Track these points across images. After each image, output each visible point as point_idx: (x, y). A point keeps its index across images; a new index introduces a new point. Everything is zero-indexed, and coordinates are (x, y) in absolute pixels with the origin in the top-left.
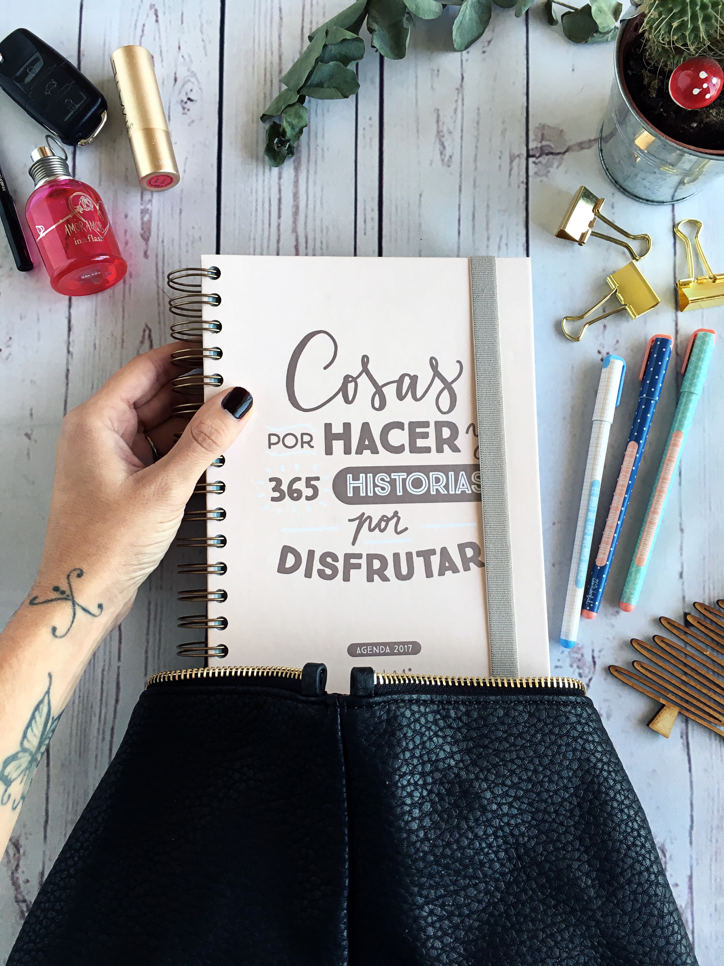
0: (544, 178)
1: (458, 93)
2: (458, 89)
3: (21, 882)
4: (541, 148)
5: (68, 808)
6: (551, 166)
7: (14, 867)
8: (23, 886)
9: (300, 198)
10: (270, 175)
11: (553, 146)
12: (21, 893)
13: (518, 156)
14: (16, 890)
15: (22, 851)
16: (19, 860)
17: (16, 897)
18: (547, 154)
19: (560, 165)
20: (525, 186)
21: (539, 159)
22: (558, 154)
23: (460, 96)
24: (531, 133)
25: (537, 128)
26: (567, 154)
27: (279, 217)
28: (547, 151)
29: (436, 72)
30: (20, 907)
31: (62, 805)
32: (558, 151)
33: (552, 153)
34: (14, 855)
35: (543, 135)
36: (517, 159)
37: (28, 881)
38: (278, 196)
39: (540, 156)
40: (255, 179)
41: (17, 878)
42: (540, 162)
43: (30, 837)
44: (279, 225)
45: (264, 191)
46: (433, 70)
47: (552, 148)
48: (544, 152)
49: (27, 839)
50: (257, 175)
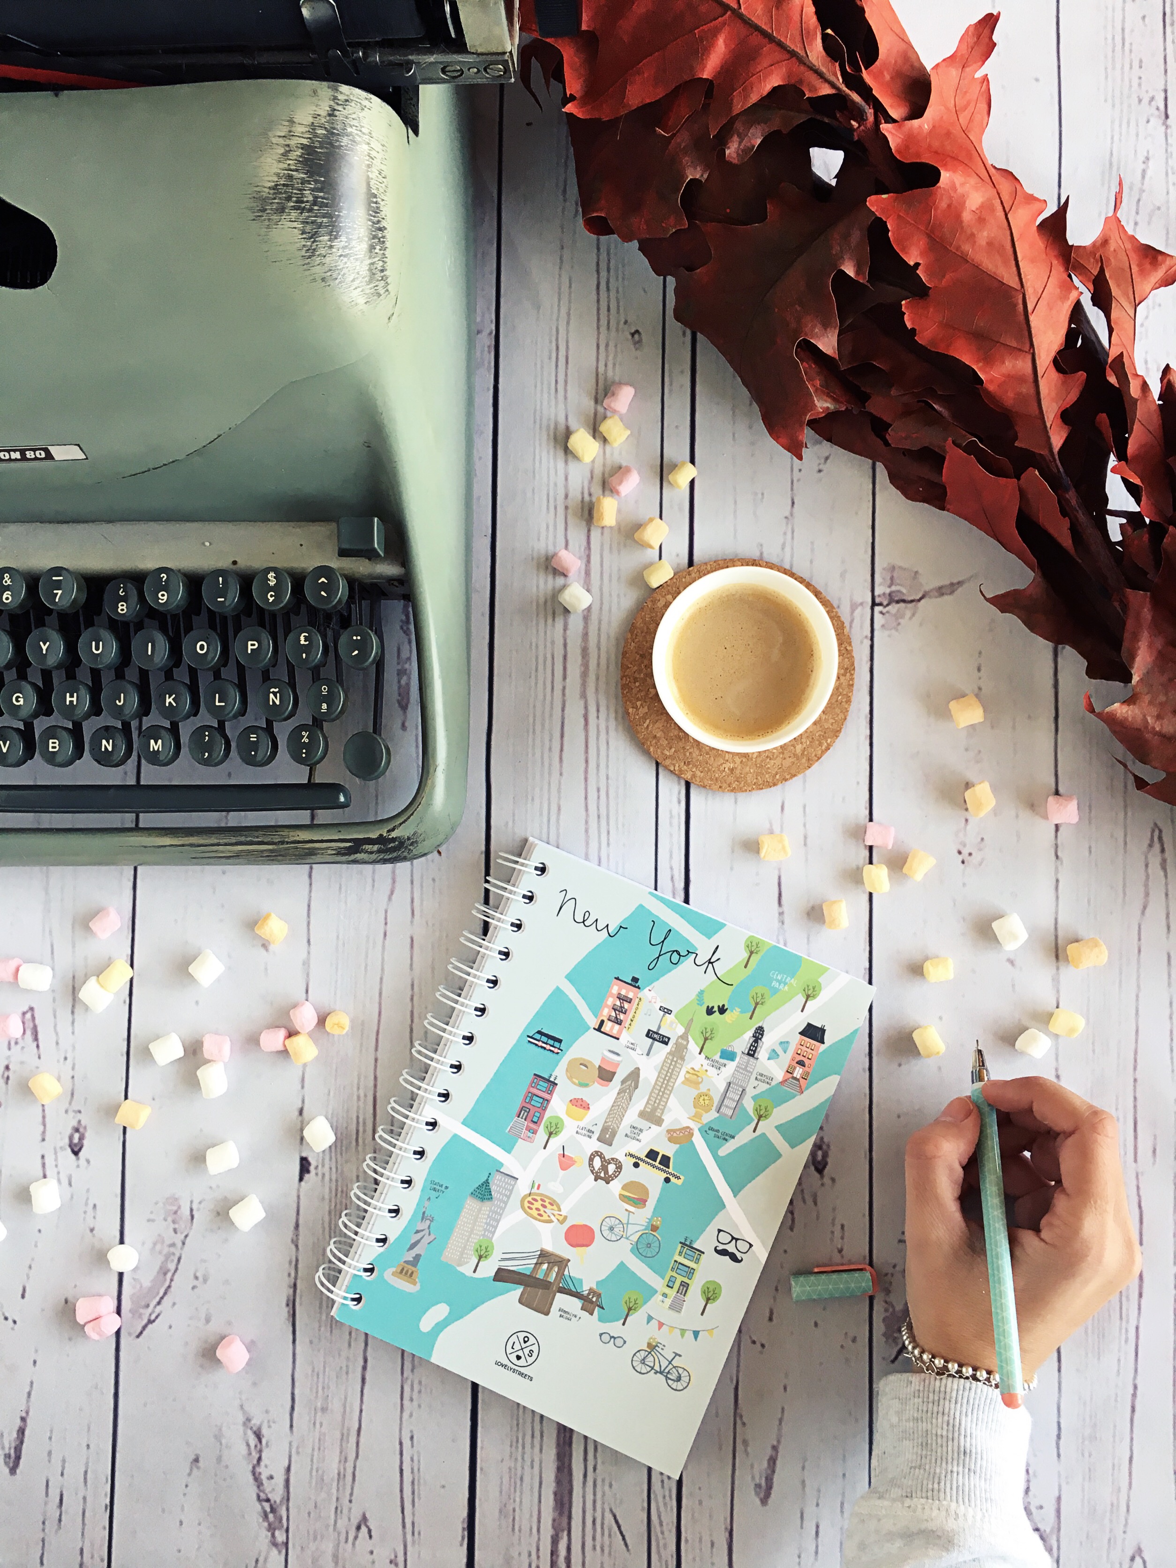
0: (893, 631)
1: (787, 524)
2: (786, 518)
3: (264, 1477)
4: (890, 595)
5: (317, 1392)
6: (902, 617)
7: (255, 1462)
8: (265, 1481)
9: (591, 655)
10: (553, 626)
11: (904, 591)
12: (263, 1491)
13: (862, 604)
14: (258, 1487)
15: (264, 1441)
16: (260, 1451)
17: (258, 1496)
18: (898, 602)
19: (913, 615)
20: (869, 642)
21: (887, 609)
22: (912, 601)
23: (790, 527)
24: (877, 576)
25: (884, 569)
26: (923, 601)
27: (565, 678)
28: (896, 599)
29: (760, 496)
30: (263, 1508)
31: (311, 1389)
32: (910, 598)
33: (904, 601)
34: (256, 1446)
35: (892, 578)
36: (860, 609)
37: (271, 1477)
38: (562, 652)
39: (888, 605)
40: (534, 631)
41: (260, 1473)
42: (888, 612)
43: (272, 1425)
44: (564, 688)
45: (545, 647)
46: (756, 494)
47: (903, 594)
48: (893, 599)
49: (269, 1427)
50: (537, 624)
